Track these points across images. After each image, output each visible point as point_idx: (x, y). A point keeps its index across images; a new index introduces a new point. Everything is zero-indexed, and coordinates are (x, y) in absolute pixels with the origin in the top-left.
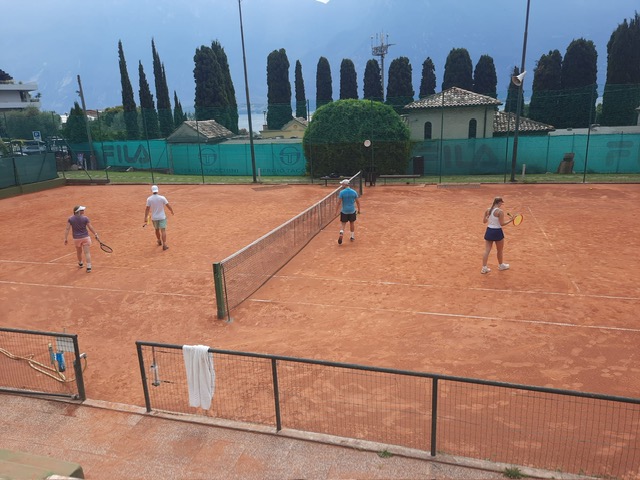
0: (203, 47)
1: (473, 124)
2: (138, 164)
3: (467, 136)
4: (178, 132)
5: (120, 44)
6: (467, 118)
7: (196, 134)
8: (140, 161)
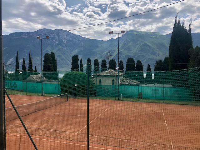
0: (47, 53)
1: (113, 81)
2: (13, 88)
3: (111, 85)
4: (28, 79)
5: (18, 52)
6: (112, 79)
7: (33, 80)
8: (14, 87)
